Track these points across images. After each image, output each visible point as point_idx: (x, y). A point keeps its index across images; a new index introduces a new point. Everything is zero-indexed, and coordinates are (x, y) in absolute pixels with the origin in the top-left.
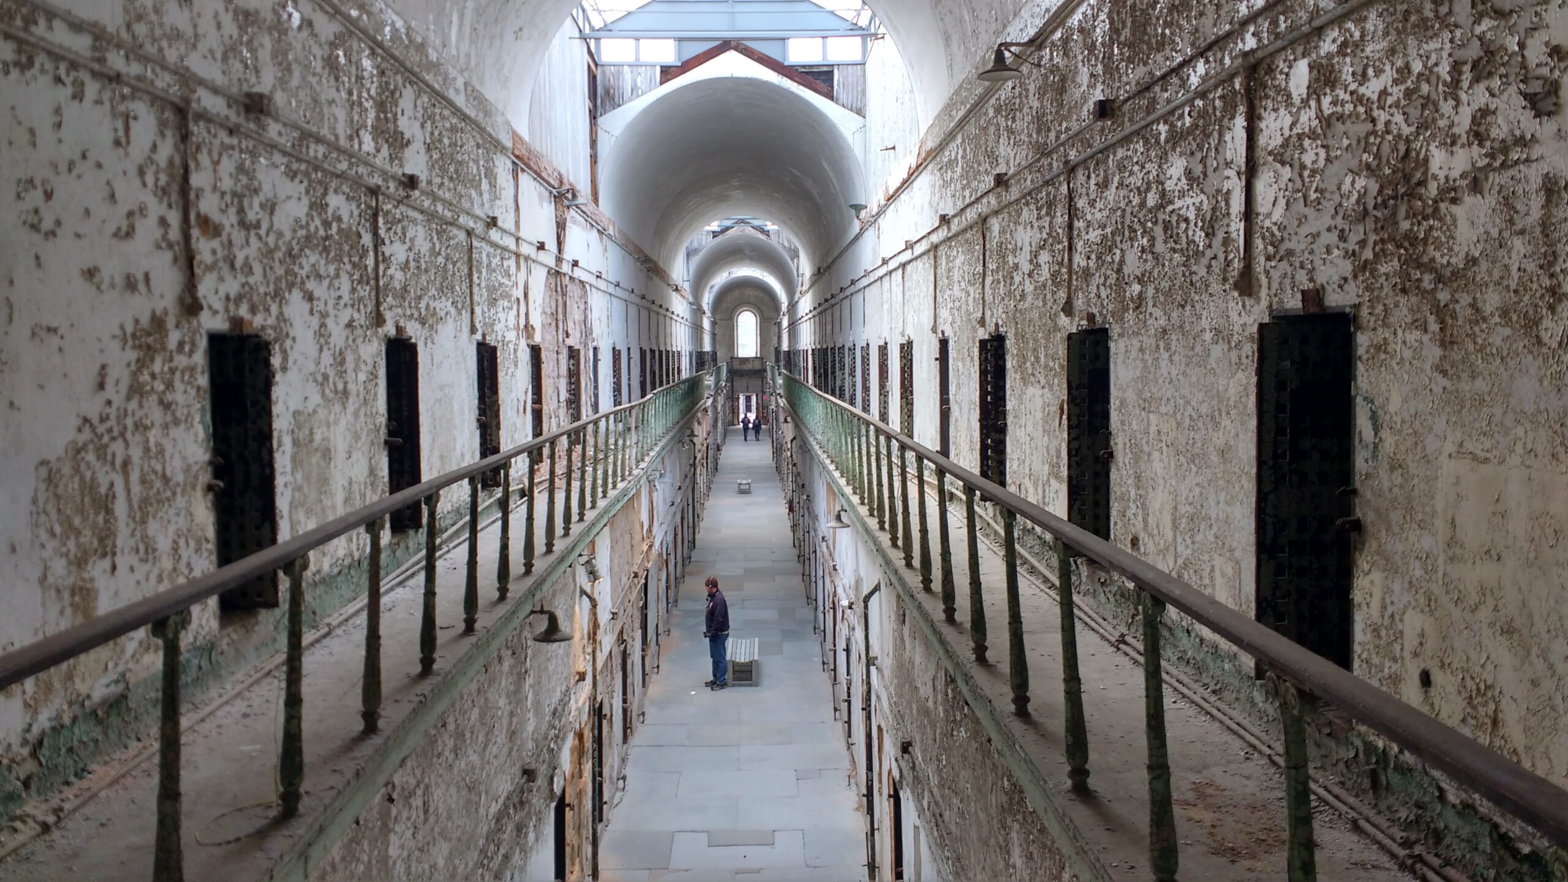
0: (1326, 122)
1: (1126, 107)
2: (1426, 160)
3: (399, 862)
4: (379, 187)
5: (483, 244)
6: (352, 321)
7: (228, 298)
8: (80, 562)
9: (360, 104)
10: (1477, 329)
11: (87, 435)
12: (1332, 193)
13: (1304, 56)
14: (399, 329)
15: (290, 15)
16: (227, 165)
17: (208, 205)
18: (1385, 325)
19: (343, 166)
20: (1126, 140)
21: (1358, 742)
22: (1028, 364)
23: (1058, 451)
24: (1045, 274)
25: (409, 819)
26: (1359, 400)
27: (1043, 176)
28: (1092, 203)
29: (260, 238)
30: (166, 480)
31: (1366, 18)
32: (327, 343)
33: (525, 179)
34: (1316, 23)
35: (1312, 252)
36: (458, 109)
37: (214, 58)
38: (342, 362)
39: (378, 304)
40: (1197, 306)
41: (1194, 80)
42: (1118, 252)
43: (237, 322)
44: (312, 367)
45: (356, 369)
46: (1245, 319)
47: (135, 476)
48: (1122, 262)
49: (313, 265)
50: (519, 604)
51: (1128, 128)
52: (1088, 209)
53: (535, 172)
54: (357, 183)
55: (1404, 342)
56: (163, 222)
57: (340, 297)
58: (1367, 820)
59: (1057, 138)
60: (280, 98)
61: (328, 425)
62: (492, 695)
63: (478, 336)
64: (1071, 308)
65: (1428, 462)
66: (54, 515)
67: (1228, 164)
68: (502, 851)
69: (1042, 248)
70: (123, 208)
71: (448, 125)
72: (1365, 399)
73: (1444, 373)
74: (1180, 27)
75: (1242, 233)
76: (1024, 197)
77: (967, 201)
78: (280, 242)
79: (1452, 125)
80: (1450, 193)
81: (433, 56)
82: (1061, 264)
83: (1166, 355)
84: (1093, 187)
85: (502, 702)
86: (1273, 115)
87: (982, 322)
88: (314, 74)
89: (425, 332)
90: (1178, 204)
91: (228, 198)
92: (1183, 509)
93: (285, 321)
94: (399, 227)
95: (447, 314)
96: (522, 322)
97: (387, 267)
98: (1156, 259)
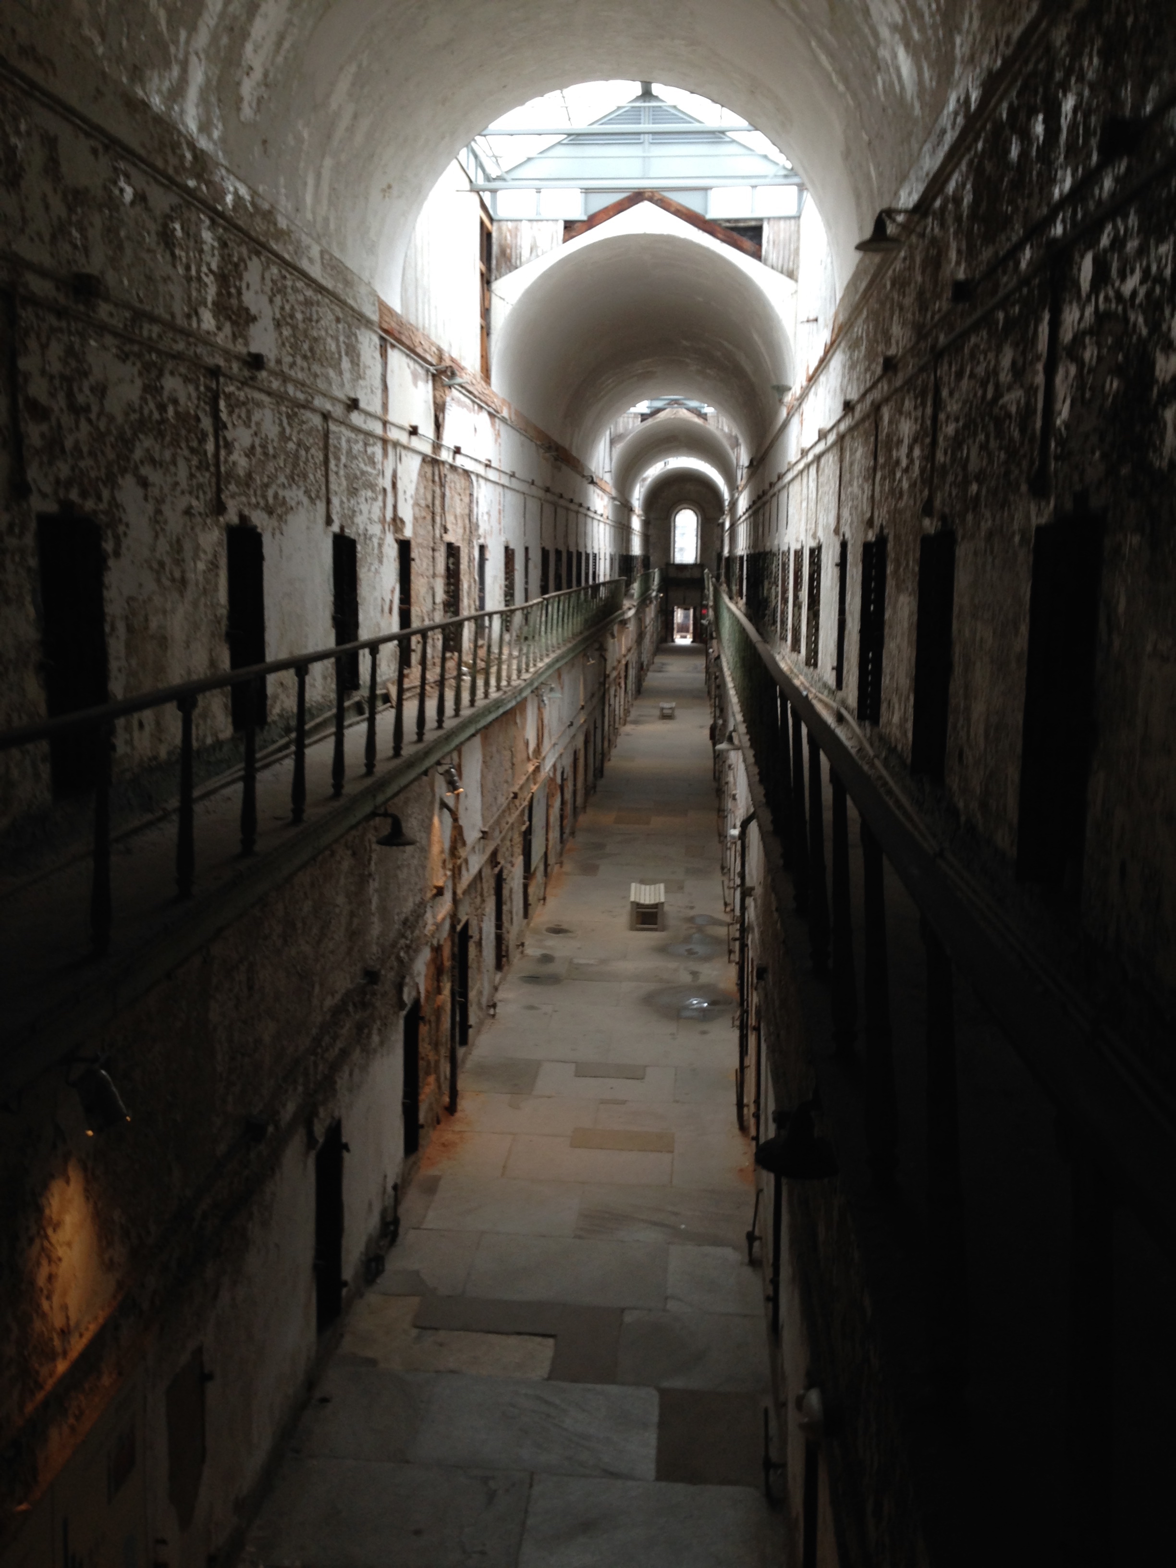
0: (1100, 319)
1: (979, 289)
2: (1154, 364)
3: (220, 1028)
4: (218, 367)
5: (343, 429)
6: (190, 507)
7: (58, 482)
9: (199, 279)
12: (1099, 393)
13: (1089, 249)
14: (243, 517)
15: (122, 190)
16: (56, 350)
17: (38, 389)
18: (1121, 528)
19: (180, 346)
22: (901, 570)
24: (917, 468)
25: (231, 990)
27: (920, 361)
28: (951, 394)
29: (90, 421)
31: (1128, 215)
32: (163, 530)
33: (396, 358)
34: (1100, 216)
35: (1083, 453)
36: (312, 281)
37: (42, 240)
38: (180, 550)
39: (219, 491)
40: (1012, 507)
41: (1023, 265)
42: (965, 448)
43: (66, 505)
44: (146, 554)
45: (196, 557)
48: (967, 459)
49: (148, 450)
50: (357, 802)
51: (979, 313)
52: (948, 400)
53: (408, 348)
54: (196, 363)
57: (176, 484)
59: (932, 318)
60: (110, 278)
61: (165, 612)
62: (328, 891)
63: (335, 528)
64: (931, 508)
67: (1038, 358)
68: (339, 1045)
69: (916, 441)
71: (301, 298)
72: (1105, 602)
73: (1151, 575)
74: (1017, 206)
76: (906, 383)
77: (867, 385)
78: (112, 428)
80: (1164, 397)
81: (283, 223)
82: (927, 459)
83: (990, 559)
84: (953, 375)
86: (1069, 309)
87: (871, 523)
88: (148, 251)
89: (274, 522)
90: (1006, 398)
91: (57, 382)
92: (993, 718)
93: (118, 506)
94: (244, 410)
95: (298, 503)
96: (389, 515)
97: (230, 453)
98: (989, 456)
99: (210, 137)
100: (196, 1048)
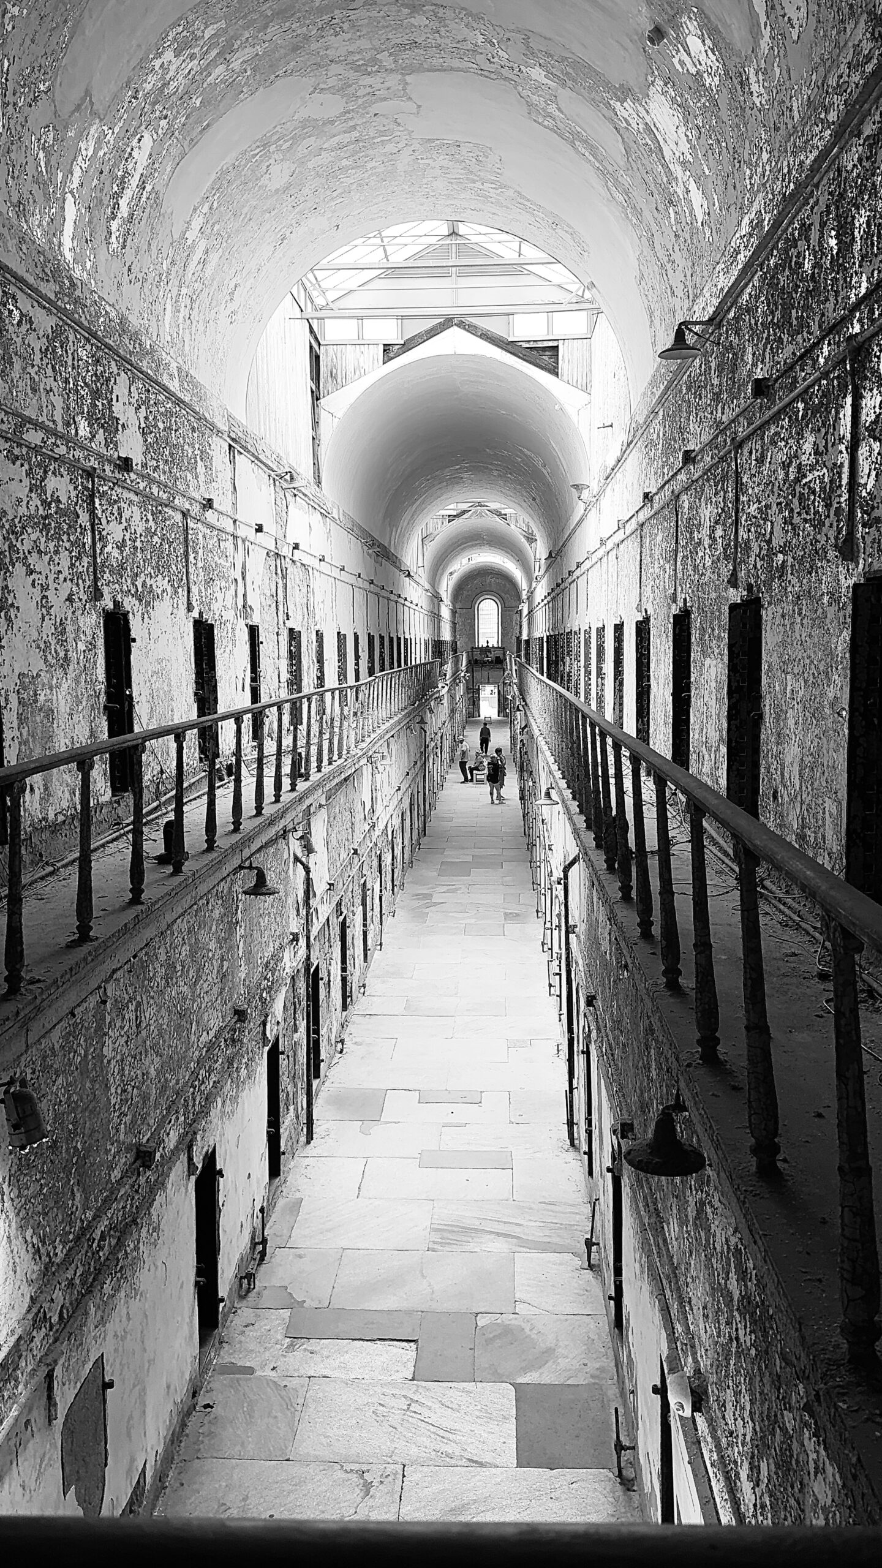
1: (777, 385)
3: (113, 1063)
4: (95, 470)
5: (200, 525)
6: (71, 594)
9: (77, 392)
14: (117, 604)
15: (9, 311)
19: (62, 450)
20: (775, 418)
22: (706, 637)
24: (720, 546)
25: (122, 1028)
27: (719, 452)
28: (752, 479)
32: (49, 614)
33: (243, 463)
36: (173, 394)
38: (63, 632)
39: (96, 580)
40: (820, 572)
41: (821, 361)
42: (769, 524)
44: (35, 636)
45: (77, 639)
46: (849, 581)
48: (772, 533)
49: (35, 542)
50: (227, 856)
51: (778, 406)
52: (749, 484)
53: (253, 455)
54: (73, 466)
57: (60, 572)
59: (730, 415)
61: (51, 688)
62: (203, 936)
63: (195, 614)
64: (736, 579)
67: (841, 440)
69: (717, 523)
71: (162, 410)
74: (813, 311)
75: (848, 503)
76: (705, 474)
77: (666, 478)
81: (148, 344)
82: (730, 537)
83: (798, 620)
84: (754, 463)
85: (212, 945)
86: (870, 393)
87: (674, 598)
88: (33, 366)
89: (142, 608)
90: (809, 477)
92: (807, 760)
93: (10, 593)
94: (116, 507)
95: (163, 591)
96: (240, 602)
97: (104, 545)
98: (794, 529)
99: (83, 267)
100: (93, 1081)
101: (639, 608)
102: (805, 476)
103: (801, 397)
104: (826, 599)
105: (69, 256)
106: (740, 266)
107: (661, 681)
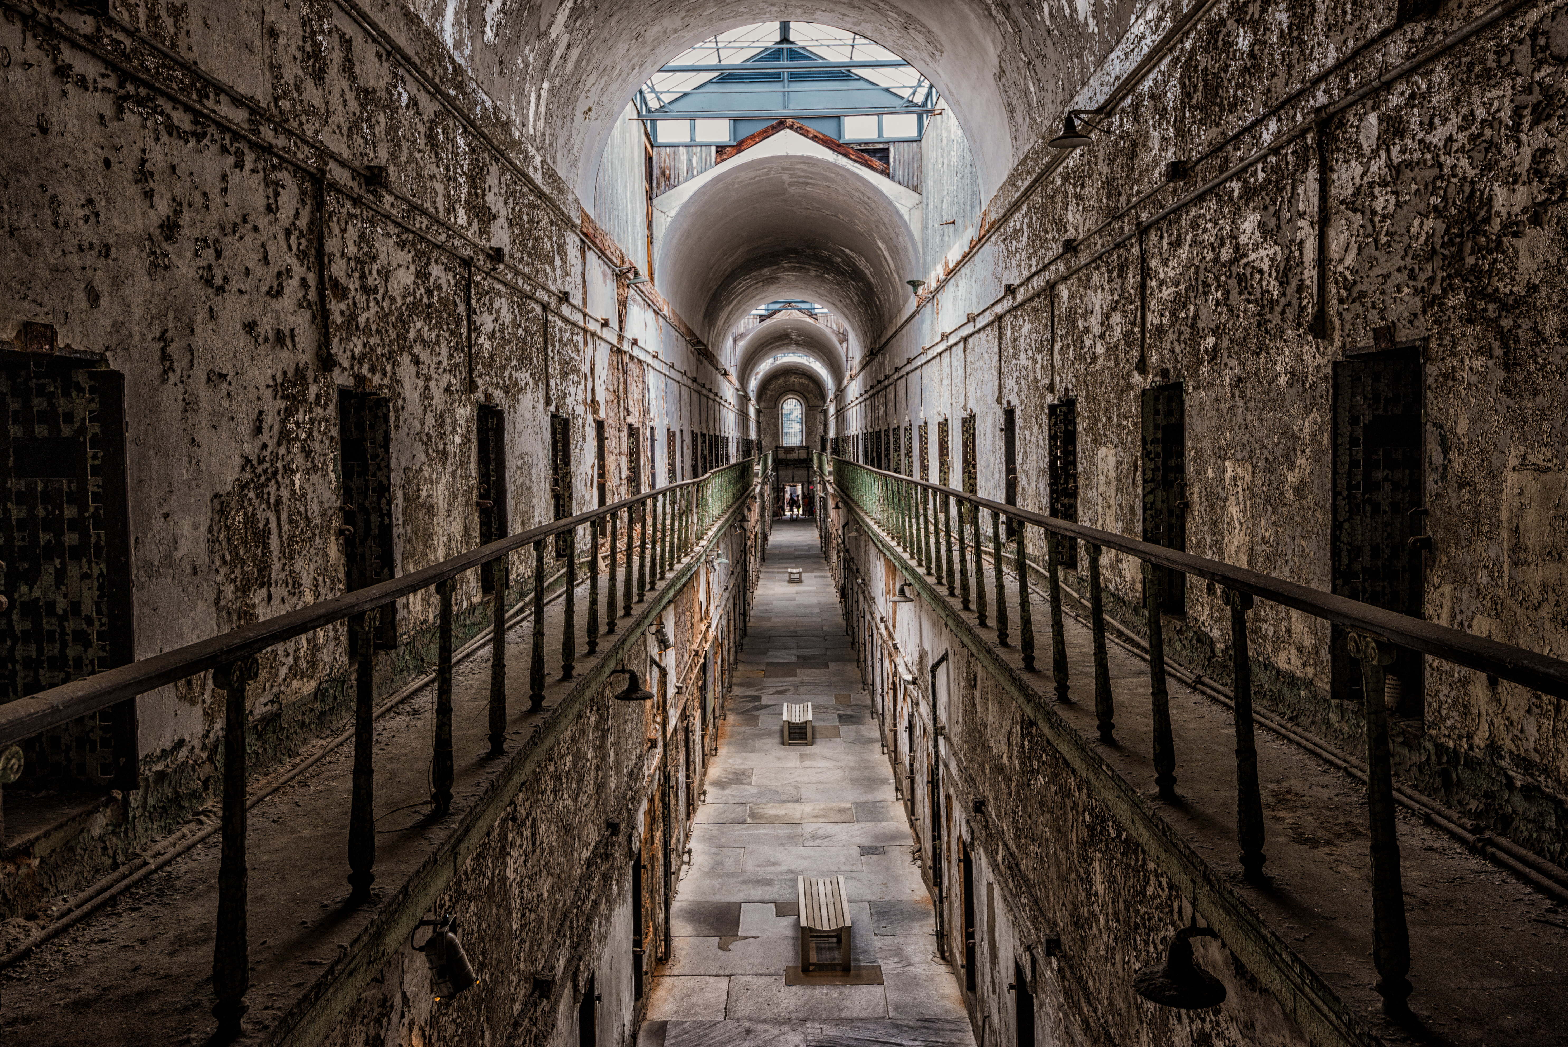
0: (1396, 170)
1: (1199, 168)
2: (1490, 199)
3: (514, 886)
4: (471, 259)
5: (556, 319)
6: (450, 385)
7: (353, 357)
8: (244, 589)
9: (456, 179)
10: (1538, 350)
11: (247, 475)
12: (1402, 235)
13: (1373, 110)
14: (488, 396)
15: (400, 94)
16: (352, 234)
17: (338, 269)
18: (1454, 354)
19: (443, 238)
20: (1200, 199)
21: (1430, 746)
22: (1100, 425)
23: (1132, 508)
24: (1117, 333)
25: (521, 846)
26: (1429, 426)
27: (1114, 239)
28: (1165, 262)
30: (308, 521)
31: (1432, 71)
32: (431, 405)
33: (592, 259)
34: (1386, 78)
35: (1383, 293)
36: (536, 187)
37: (341, 134)
38: (442, 425)
39: (471, 371)
40: (1272, 353)
41: (1267, 138)
42: (1192, 308)
43: (360, 379)
44: (418, 428)
45: (454, 432)
46: (1319, 360)
47: (284, 515)
48: (1196, 317)
49: (419, 331)
50: (607, 659)
51: (1201, 187)
52: (1161, 269)
53: (600, 251)
54: (453, 255)
55: (1471, 369)
56: (304, 283)
57: (440, 363)
58: (1439, 814)
59: (1128, 201)
60: (392, 172)
61: (432, 483)
62: (582, 746)
63: (553, 409)
64: (1145, 365)
65: (1494, 477)
66: (225, 545)
67: (1301, 215)
68: (592, 897)
69: (1114, 309)
70: (274, 268)
71: (526, 202)
72: (1435, 425)
73: (1508, 393)
74: (1252, 88)
75: (1315, 280)
76: (1094, 261)
77: (1034, 269)
78: (393, 308)
79: (1513, 165)
80: (1513, 228)
81: (516, 134)
82: (1134, 324)
83: (1241, 403)
84: (1165, 246)
85: (590, 754)
86: (1345, 166)
87: (1051, 388)
88: (419, 151)
89: (509, 401)
90: (1252, 256)
91: (353, 264)
92: (1258, 549)
93: (398, 382)
94: (488, 298)
95: (526, 385)
96: (589, 398)
97: (478, 337)
98: (1231, 311)
99: (462, 53)
100: (498, 907)
101: (999, 401)
102: (1245, 255)
103: (1238, 175)
104: (1283, 380)
105: (449, 43)
106: (1146, 50)
107: (1033, 473)
